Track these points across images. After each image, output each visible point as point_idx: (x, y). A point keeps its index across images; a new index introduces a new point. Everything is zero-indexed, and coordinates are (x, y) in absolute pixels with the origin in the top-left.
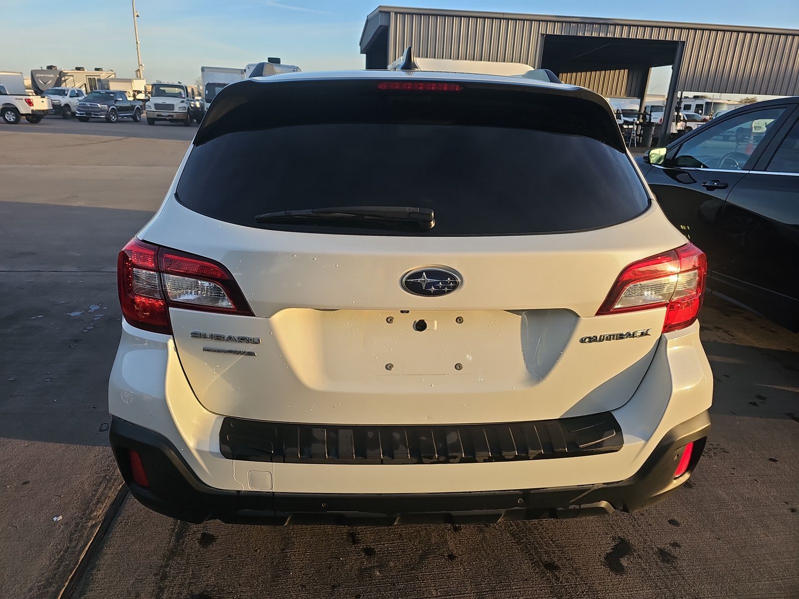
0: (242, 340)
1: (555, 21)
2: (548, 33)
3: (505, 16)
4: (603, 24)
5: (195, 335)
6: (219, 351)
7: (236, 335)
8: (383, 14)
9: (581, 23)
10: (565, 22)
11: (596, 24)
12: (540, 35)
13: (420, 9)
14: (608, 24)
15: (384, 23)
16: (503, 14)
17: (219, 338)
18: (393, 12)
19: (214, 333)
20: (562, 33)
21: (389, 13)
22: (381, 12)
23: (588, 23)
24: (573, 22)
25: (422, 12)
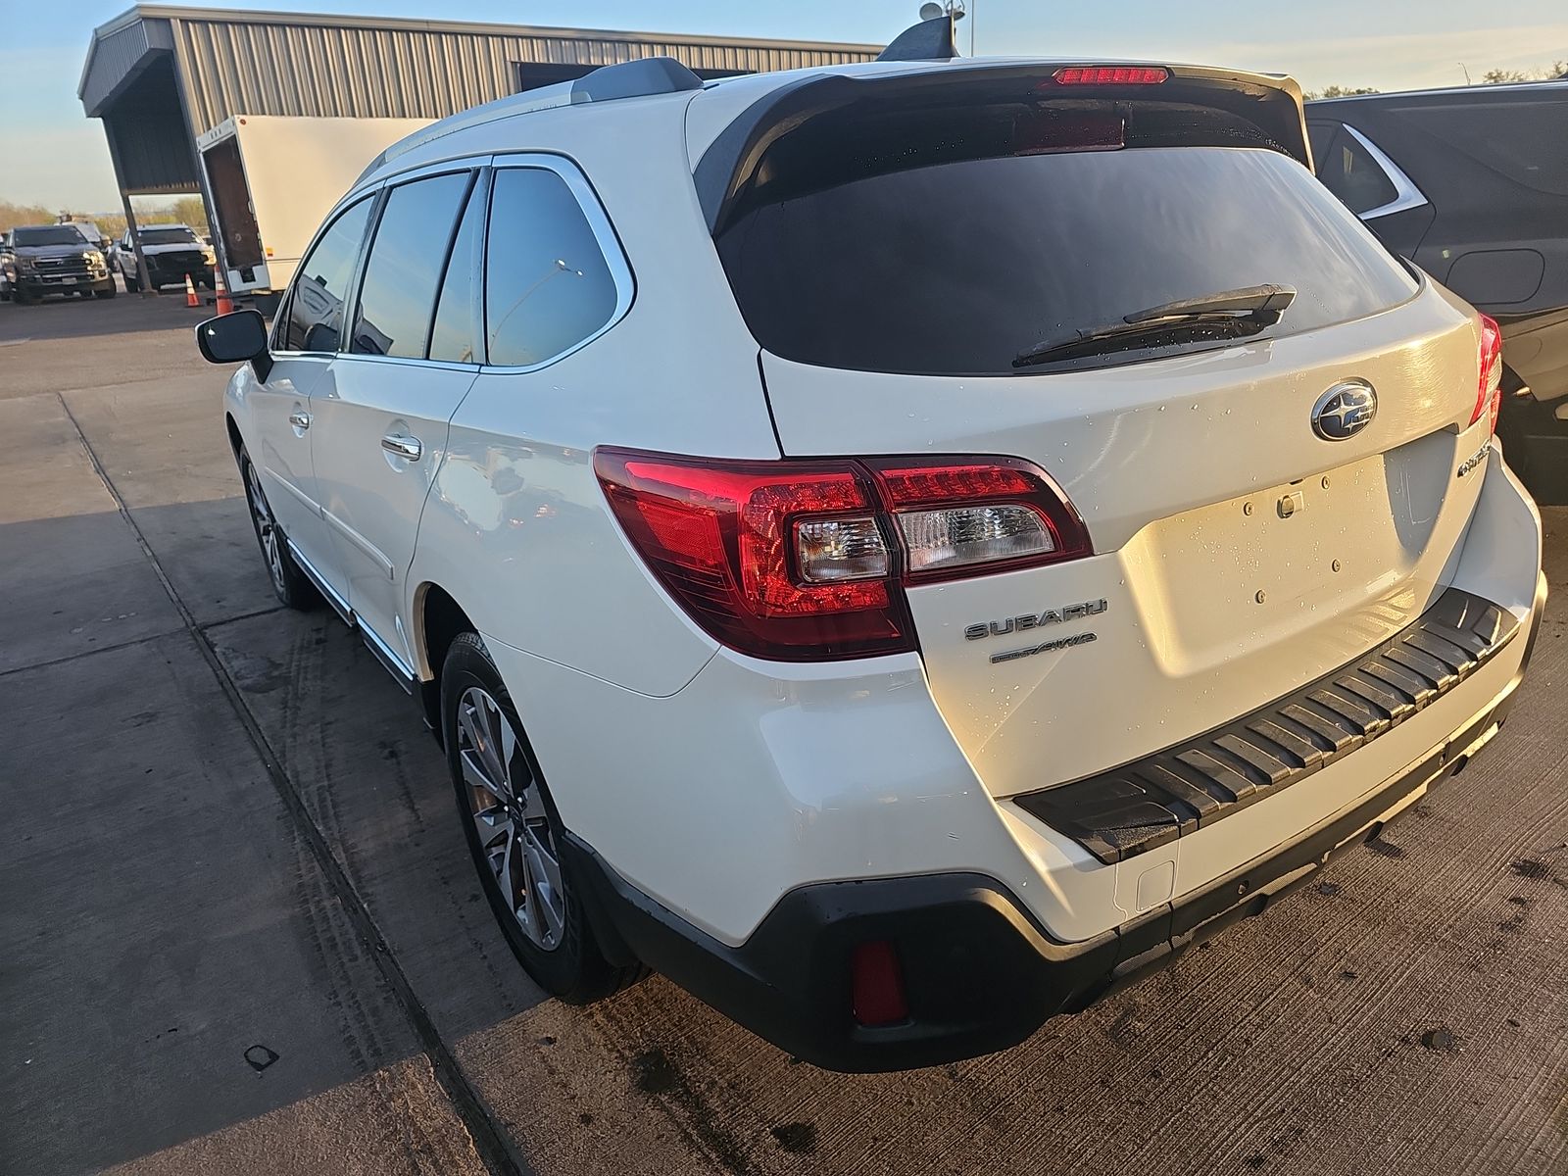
0: (1075, 612)
1: (532, 36)
2: (522, 60)
3: (432, 27)
4: (619, 41)
5: (976, 632)
6: (1016, 655)
7: (1057, 608)
8: (152, 24)
9: (578, 40)
10: (550, 38)
11: (606, 41)
12: (509, 64)
13: (240, 12)
14: (627, 42)
15: (160, 44)
16: (427, 22)
17: (1027, 623)
18: (175, 18)
19: (1013, 617)
20: (548, 60)
21: (167, 20)
22: (145, 18)
23: (592, 40)
24: (565, 39)
25: (245, 18)
